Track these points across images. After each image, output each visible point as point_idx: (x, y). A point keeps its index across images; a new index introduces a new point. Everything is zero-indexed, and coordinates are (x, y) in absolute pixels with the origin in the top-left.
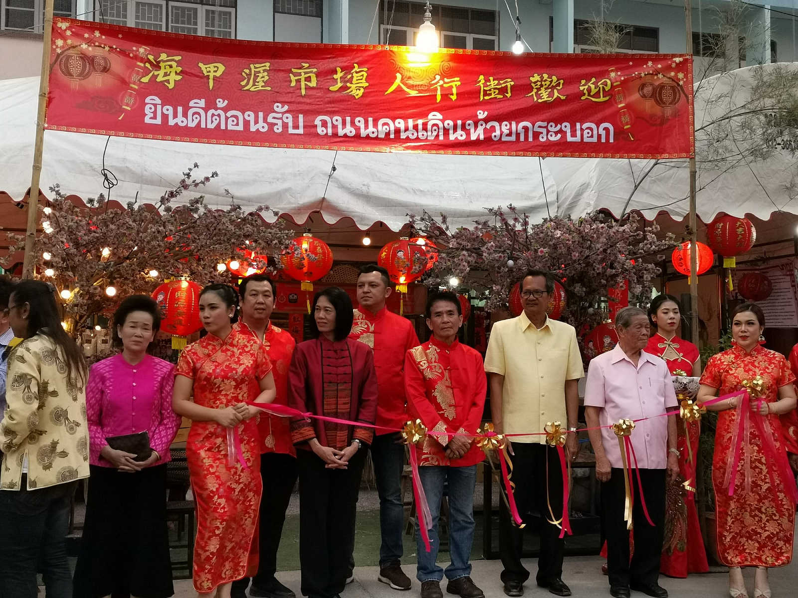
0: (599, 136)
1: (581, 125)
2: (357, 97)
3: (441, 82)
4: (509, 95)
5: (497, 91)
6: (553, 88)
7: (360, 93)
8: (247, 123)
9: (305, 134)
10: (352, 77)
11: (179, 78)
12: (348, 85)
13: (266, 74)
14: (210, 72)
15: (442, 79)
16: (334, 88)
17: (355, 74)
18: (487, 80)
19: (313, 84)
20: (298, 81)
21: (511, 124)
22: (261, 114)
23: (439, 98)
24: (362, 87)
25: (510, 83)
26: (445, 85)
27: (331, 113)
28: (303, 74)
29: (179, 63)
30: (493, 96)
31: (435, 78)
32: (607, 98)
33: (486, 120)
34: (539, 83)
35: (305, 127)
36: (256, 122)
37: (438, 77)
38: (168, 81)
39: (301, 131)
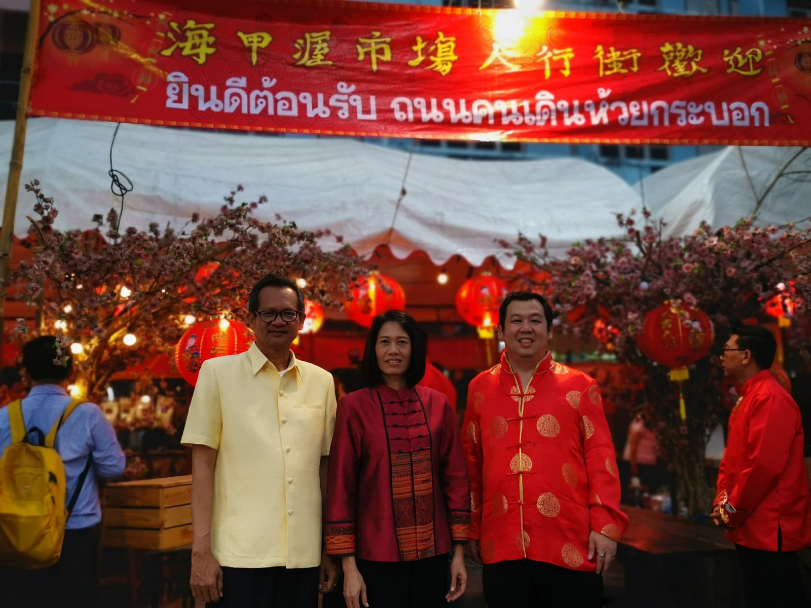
0: (752, 118)
1: (728, 105)
2: (444, 74)
3: (549, 54)
4: (635, 69)
5: (620, 65)
6: (690, 60)
7: (448, 68)
8: (302, 107)
9: (379, 121)
10: (436, 50)
11: (211, 51)
12: (432, 58)
13: (325, 45)
14: (252, 42)
15: (551, 49)
16: (414, 63)
17: (439, 46)
18: (607, 51)
19: (387, 57)
20: (368, 54)
21: (641, 104)
22: (320, 97)
23: (548, 74)
24: (451, 61)
25: (636, 55)
26: (555, 58)
27: (412, 95)
28: (373, 45)
29: (211, 32)
30: (615, 70)
31: (541, 50)
32: (758, 71)
33: (610, 100)
34: (672, 54)
35: (378, 111)
36: (315, 106)
37: (545, 48)
38: (197, 55)
39: (373, 116)
